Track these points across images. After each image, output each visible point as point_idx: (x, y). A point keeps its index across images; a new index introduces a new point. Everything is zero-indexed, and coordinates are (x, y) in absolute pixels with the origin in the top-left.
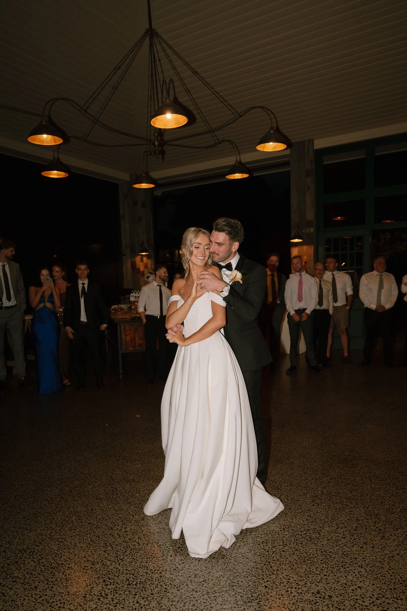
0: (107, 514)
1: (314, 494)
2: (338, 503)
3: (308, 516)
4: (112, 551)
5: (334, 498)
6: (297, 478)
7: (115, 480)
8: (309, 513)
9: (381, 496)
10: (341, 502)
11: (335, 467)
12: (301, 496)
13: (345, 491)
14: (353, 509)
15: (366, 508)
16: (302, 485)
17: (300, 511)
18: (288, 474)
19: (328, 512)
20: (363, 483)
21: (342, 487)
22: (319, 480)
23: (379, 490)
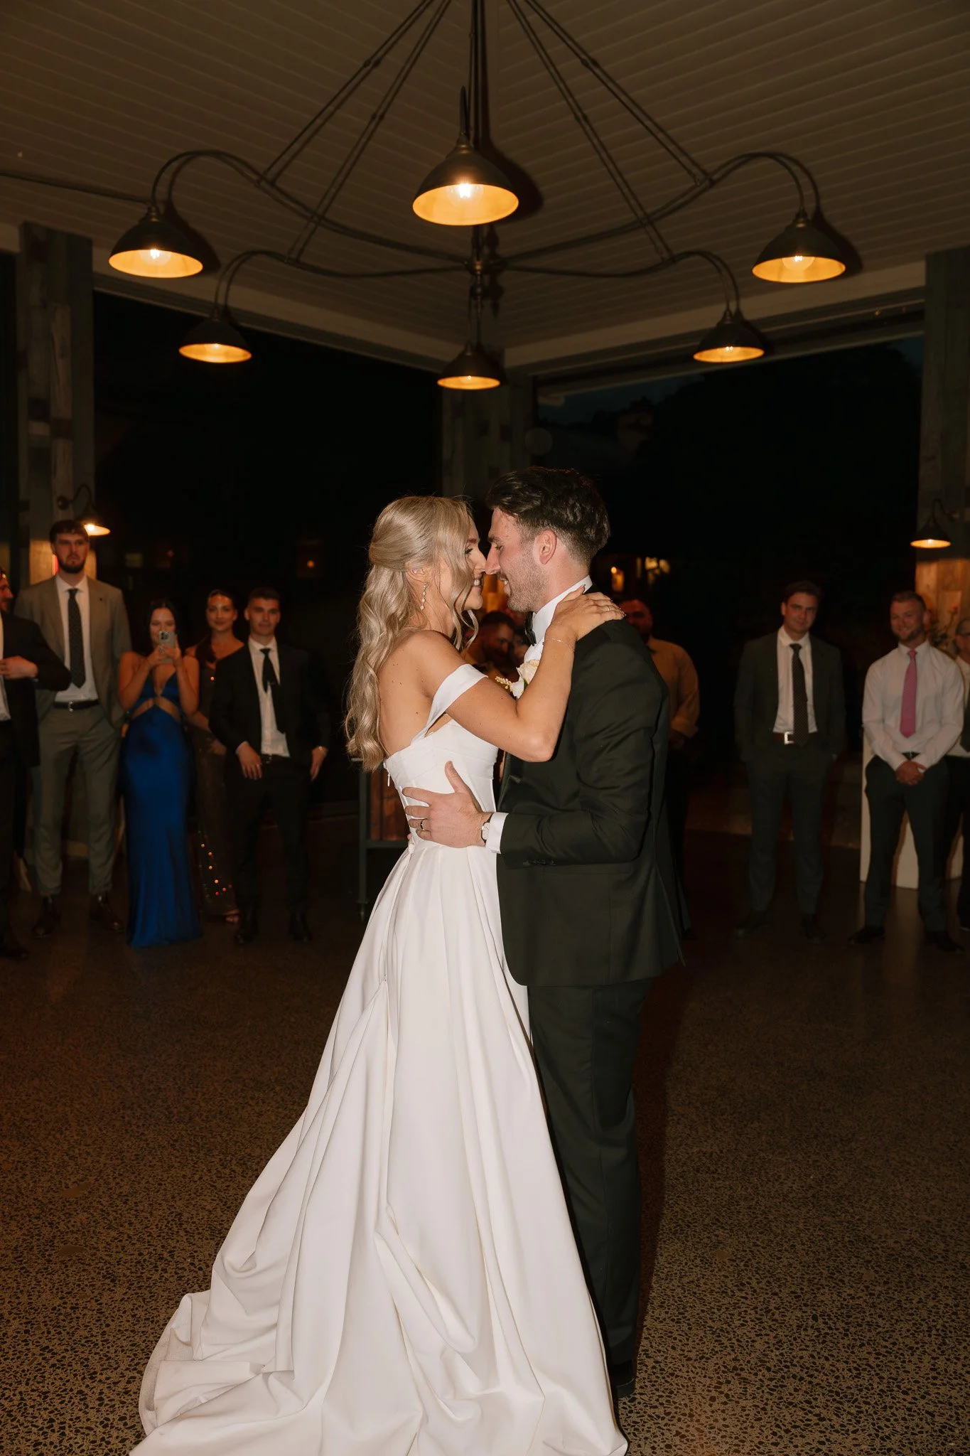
0: (106, 1329)
1: (735, 1359)
2: (795, 1406)
3: (678, 1433)
4: (55, 1447)
5: (791, 1384)
6: (709, 1298)
7: (184, 1226)
8: (684, 1426)
9: (950, 1404)
10: (808, 1402)
11: (846, 1280)
12: (689, 1359)
13: (841, 1365)
14: (834, 1436)
15: (878, 1440)
16: (710, 1323)
17: (660, 1411)
18: (685, 1280)
19: (749, 1430)
20: (911, 1348)
21: (834, 1353)
22: (773, 1314)
23: (954, 1382)
